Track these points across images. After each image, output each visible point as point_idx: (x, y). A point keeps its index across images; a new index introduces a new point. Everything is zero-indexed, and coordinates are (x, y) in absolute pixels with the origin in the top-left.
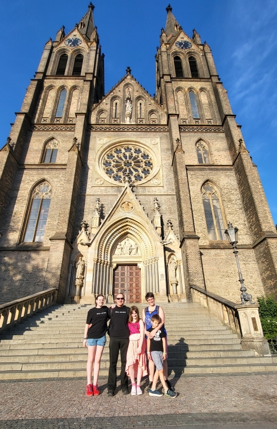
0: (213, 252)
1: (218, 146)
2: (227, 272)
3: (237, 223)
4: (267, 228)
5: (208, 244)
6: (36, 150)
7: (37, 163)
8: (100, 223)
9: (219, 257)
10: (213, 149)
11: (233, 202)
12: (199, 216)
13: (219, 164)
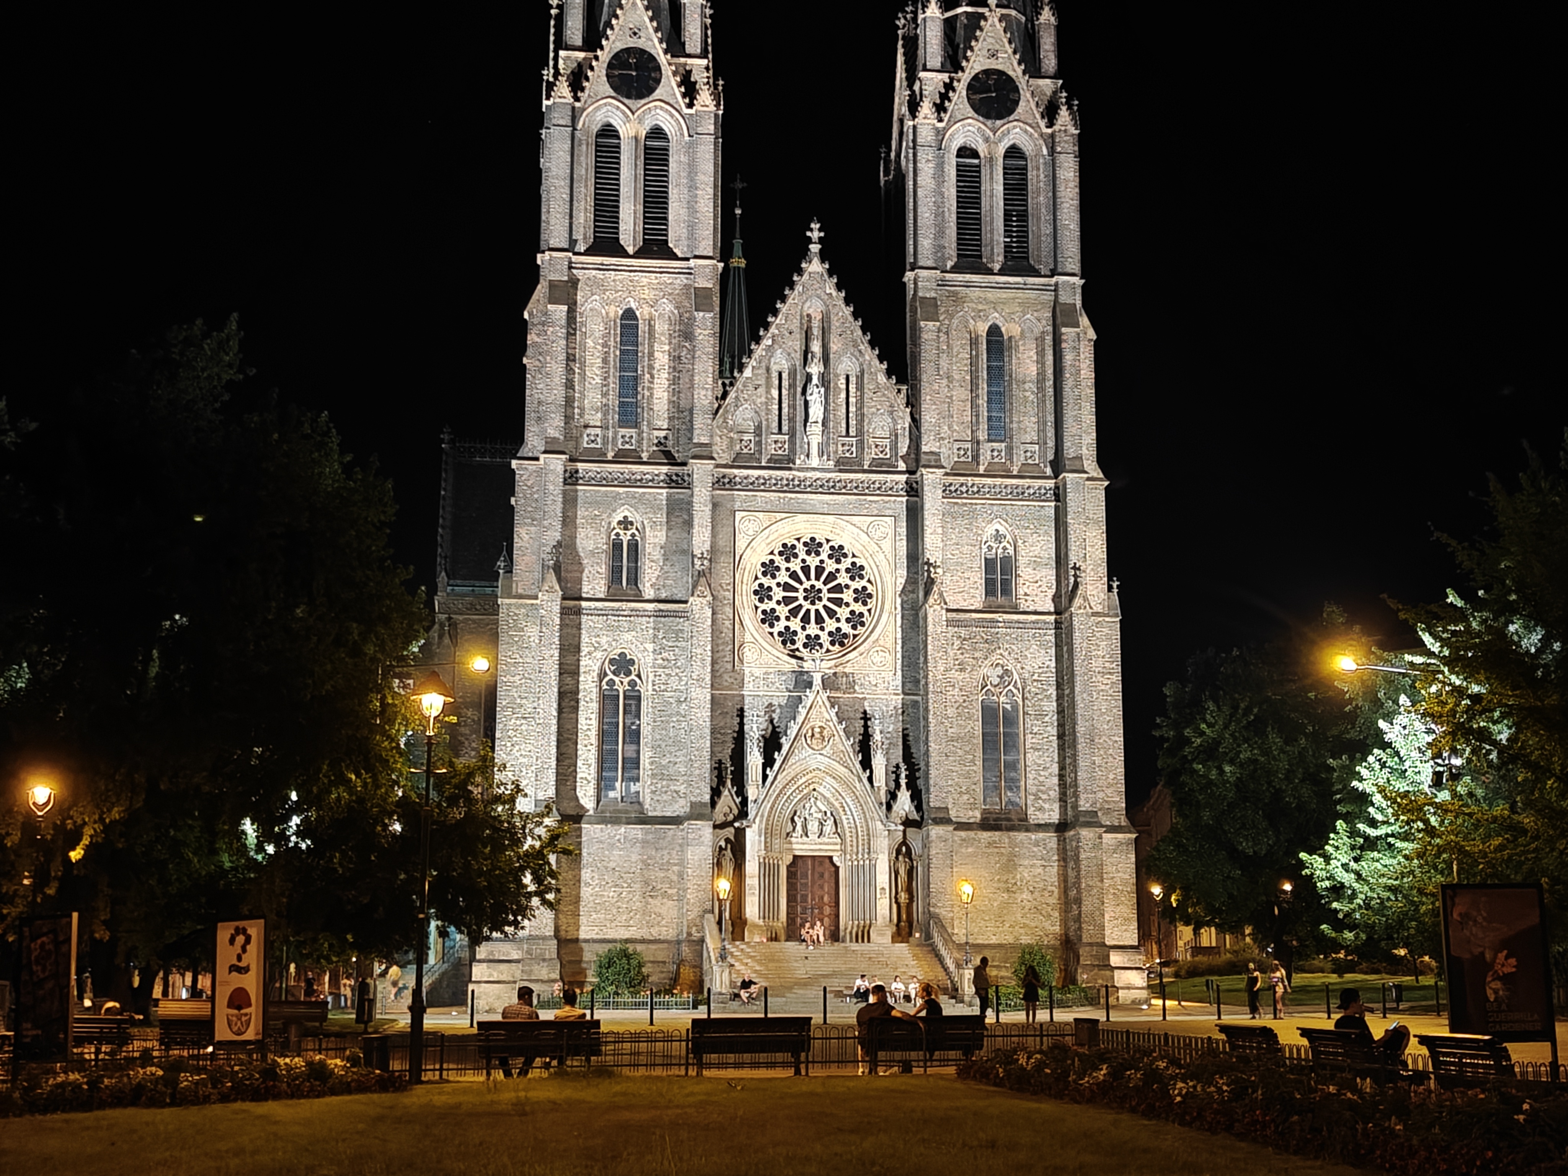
0: (985, 835)
1: (1037, 550)
2: (1006, 882)
3: (1046, 774)
4: (1088, 805)
5: (978, 821)
6: (592, 553)
7: (602, 596)
8: (765, 777)
9: (996, 850)
10: (1022, 561)
11: (1047, 719)
12: (967, 753)
13: (1031, 609)
